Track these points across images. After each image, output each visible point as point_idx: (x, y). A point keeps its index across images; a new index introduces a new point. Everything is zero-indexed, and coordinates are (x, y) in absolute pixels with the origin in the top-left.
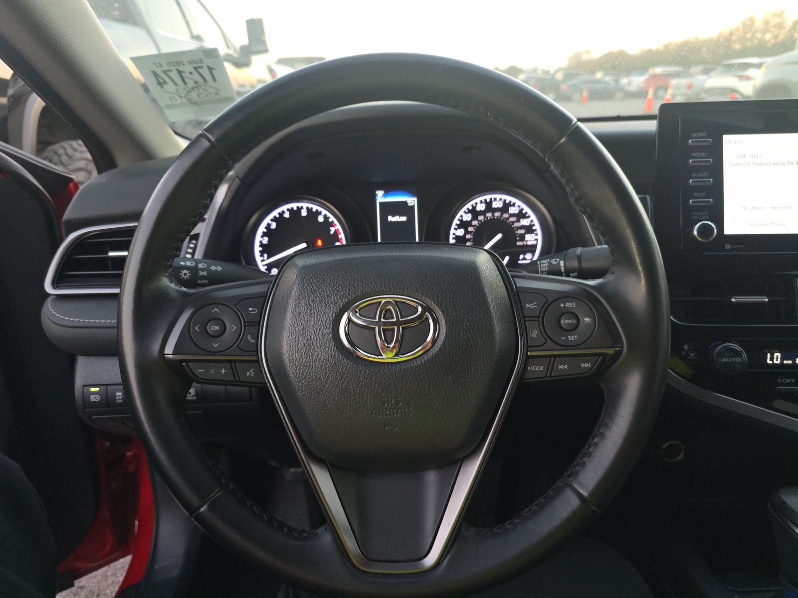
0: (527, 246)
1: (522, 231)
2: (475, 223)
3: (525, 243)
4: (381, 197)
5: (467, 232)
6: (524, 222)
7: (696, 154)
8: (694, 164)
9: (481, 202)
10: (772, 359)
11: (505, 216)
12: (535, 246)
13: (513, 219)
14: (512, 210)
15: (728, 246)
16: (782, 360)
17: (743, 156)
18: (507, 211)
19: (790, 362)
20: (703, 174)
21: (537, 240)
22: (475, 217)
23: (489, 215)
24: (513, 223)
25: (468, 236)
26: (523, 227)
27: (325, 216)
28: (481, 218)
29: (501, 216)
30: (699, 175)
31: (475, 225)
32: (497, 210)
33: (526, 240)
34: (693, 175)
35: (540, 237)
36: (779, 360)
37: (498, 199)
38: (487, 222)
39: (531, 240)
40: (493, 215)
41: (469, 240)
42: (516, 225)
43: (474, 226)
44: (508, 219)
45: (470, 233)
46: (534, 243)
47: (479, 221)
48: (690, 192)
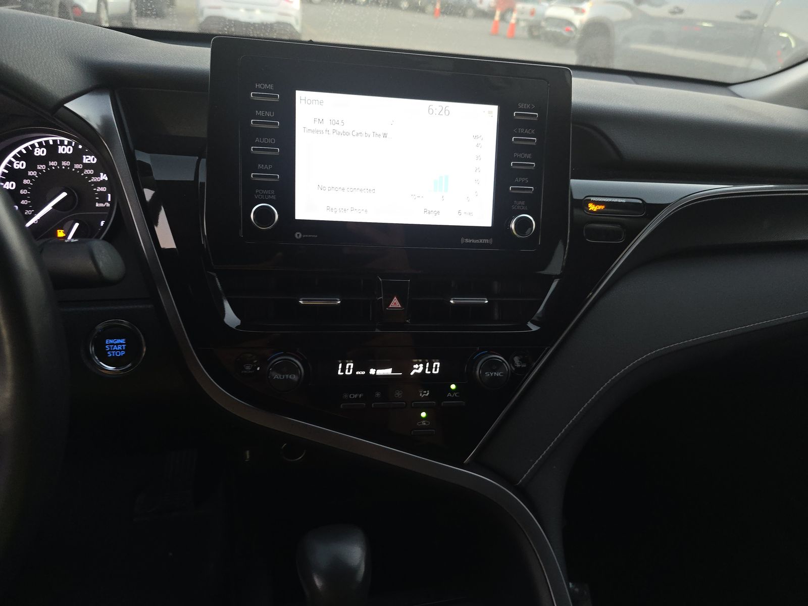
1: (103, 189)
2: (32, 173)
5: (20, 186)
6: (106, 177)
7: (261, 113)
8: (257, 125)
9: (40, 144)
10: (343, 370)
11: (78, 166)
13: (90, 172)
14: (88, 159)
15: (298, 235)
16: (355, 370)
17: (321, 120)
18: (80, 161)
19: (363, 373)
20: (270, 141)
22: (32, 165)
23: (53, 163)
24: (90, 176)
25: (22, 192)
26: (103, 183)
28: (41, 167)
29: (72, 166)
30: (264, 140)
31: (33, 176)
32: (65, 157)
33: (108, 200)
34: (257, 140)
36: (351, 370)
37: (66, 143)
38: (51, 173)
40: (60, 164)
41: (24, 197)
42: (94, 179)
43: (31, 178)
44: (82, 171)
45: (25, 187)
47: (38, 171)
48: (253, 162)
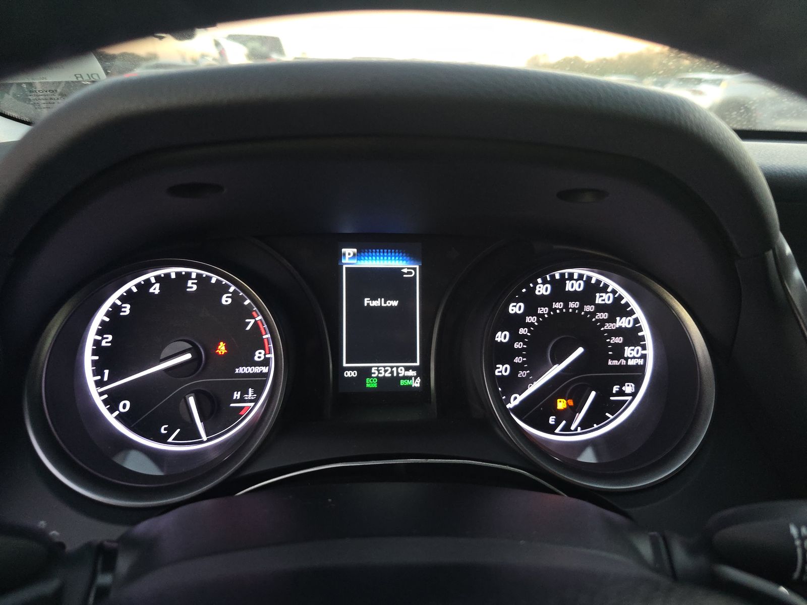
0: (627, 368)
1: (619, 340)
2: (530, 319)
3: (623, 362)
4: (350, 258)
5: (515, 337)
6: (623, 322)
9: (544, 280)
11: (589, 308)
12: (642, 369)
13: (604, 316)
14: (602, 299)
18: (592, 301)
21: (644, 357)
22: (531, 308)
23: (558, 305)
24: (603, 322)
25: (518, 345)
26: (619, 332)
27: (235, 295)
28: (543, 310)
29: (581, 308)
31: (532, 324)
32: (574, 296)
33: (626, 356)
35: (650, 352)
37: (576, 277)
38: (555, 319)
39: (634, 358)
40: (566, 306)
41: (519, 352)
42: (609, 326)
43: (529, 325)
44: (593, 314)
45: (521, 338)
46: (641, 362)
47: (539, 316)
